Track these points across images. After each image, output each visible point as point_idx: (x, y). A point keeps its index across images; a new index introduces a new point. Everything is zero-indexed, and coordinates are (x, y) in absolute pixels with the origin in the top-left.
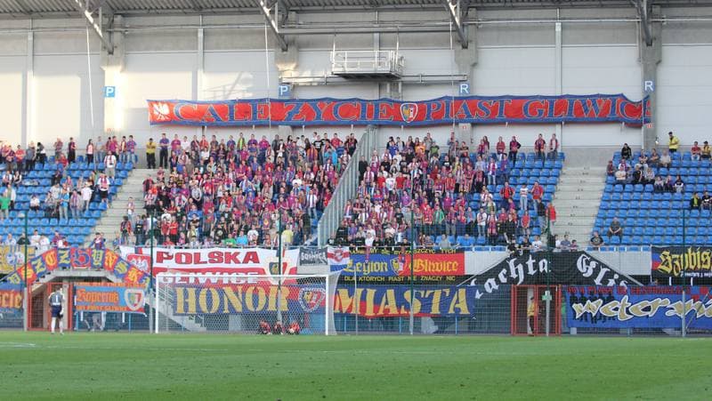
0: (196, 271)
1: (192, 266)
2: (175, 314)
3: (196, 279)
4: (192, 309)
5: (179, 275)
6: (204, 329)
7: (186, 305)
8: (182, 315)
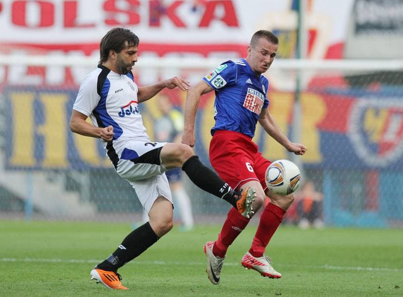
0: (67, 48)
1: (57, 34)
2: (9, 168)
3: (68, 72)
4: (56, 153)
5: (20, 61)
6: (88, 209)
7: (39, 142)
8: (28, 169)
